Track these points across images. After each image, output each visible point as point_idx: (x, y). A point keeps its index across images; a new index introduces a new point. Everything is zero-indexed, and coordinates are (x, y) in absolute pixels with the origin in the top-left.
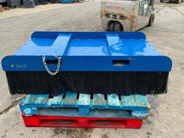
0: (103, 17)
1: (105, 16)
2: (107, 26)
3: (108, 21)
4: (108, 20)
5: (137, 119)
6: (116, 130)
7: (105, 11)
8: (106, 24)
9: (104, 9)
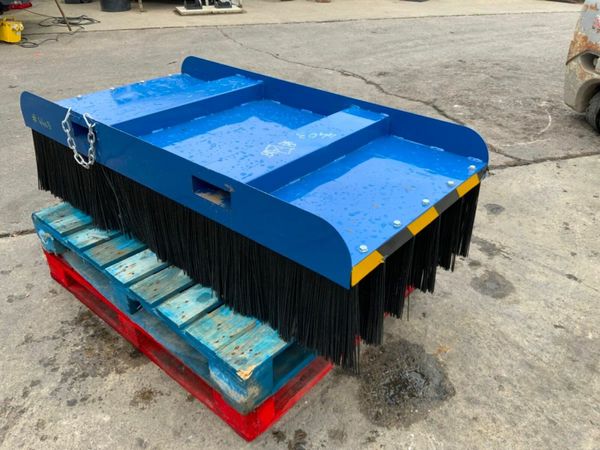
0: (574, 63)
1: (579, 60)
2: (580, 100)
3: (587, 82)
4: (587, 79)
5: (223, 398)
6: (190, 399)
7: (585, 38)
8: (576, 91)
9: (584, 34)
